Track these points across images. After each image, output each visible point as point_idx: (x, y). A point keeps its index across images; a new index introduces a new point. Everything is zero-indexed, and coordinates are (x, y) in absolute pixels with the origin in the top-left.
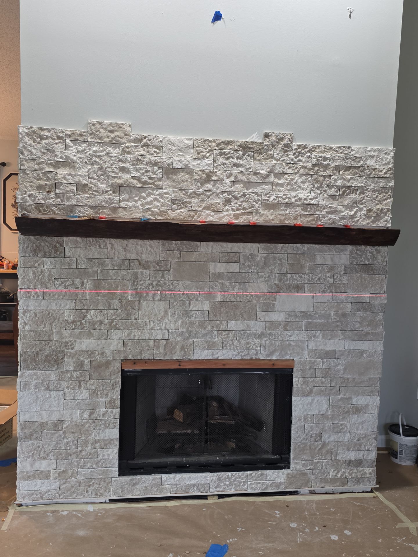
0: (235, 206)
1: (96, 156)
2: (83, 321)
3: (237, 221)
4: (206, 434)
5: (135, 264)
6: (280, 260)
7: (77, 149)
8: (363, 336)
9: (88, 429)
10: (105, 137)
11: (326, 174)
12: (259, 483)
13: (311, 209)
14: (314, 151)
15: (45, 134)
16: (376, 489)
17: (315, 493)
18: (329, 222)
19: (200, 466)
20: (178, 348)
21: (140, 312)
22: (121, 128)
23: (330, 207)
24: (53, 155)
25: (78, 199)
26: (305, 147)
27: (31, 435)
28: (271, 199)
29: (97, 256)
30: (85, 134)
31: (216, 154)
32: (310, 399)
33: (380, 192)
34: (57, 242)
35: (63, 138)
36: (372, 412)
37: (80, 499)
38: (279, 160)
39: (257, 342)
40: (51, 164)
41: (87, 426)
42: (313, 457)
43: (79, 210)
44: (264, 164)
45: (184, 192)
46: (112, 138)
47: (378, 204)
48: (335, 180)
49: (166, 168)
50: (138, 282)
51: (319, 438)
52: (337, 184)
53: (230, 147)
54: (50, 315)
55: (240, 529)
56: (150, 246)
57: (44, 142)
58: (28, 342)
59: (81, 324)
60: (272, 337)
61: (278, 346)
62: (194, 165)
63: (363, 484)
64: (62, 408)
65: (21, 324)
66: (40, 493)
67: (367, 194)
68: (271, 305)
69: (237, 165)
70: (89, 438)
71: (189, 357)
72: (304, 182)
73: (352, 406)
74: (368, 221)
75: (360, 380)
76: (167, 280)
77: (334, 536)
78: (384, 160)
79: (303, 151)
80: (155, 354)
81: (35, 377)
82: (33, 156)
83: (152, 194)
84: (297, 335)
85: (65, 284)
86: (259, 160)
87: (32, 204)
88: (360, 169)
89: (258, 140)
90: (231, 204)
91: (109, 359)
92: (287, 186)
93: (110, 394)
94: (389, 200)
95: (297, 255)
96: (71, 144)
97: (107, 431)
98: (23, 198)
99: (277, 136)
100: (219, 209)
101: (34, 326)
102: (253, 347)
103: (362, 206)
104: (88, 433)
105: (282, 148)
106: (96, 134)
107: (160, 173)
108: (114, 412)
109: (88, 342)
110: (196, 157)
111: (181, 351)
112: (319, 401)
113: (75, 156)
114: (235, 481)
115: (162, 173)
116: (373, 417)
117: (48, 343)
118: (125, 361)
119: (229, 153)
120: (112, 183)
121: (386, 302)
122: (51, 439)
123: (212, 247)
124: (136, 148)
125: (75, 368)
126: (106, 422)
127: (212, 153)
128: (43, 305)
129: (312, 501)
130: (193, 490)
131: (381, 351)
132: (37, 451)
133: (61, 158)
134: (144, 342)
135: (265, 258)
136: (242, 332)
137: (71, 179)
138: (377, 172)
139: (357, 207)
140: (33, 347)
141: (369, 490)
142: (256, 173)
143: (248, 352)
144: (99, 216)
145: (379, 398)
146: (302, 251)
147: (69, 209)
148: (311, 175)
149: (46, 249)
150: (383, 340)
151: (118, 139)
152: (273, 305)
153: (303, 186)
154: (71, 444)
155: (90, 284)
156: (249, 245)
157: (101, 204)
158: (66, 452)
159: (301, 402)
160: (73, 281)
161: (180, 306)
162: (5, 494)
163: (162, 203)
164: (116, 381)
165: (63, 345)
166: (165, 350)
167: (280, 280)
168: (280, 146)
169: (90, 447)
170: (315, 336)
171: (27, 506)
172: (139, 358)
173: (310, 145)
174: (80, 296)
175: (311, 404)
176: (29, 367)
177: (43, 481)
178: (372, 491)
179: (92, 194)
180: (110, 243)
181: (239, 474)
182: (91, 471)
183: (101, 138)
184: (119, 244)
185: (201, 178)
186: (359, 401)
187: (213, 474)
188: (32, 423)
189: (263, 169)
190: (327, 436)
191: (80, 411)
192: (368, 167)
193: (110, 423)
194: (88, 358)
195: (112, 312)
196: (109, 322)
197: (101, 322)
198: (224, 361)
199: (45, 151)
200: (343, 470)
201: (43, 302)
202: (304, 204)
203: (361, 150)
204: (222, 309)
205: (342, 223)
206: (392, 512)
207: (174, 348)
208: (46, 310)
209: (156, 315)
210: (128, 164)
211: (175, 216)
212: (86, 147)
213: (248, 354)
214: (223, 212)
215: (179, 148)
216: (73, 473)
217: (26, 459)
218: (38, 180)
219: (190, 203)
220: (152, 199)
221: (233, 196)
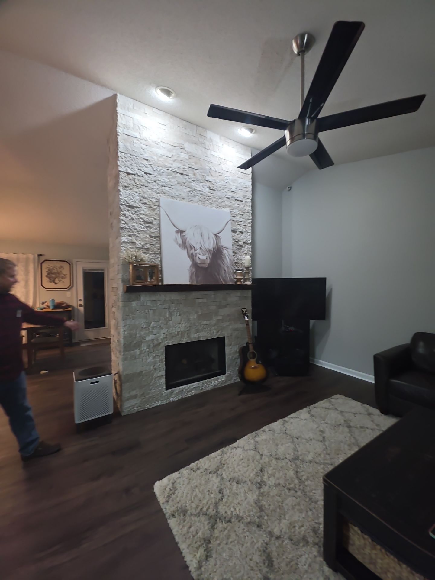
2: (149, 327)
5: (169, 302)
6: (219, 297)
19: (195, 380)
27: (129, 380)
29: (154, 299)
34: (138, 295)
41: (152, 372)
50: (170, 309)
54: (136, 326)
59: (148, 328)
60: (218, 325)
70: (153, 376)
76: (181, 307)
81: (130, 354)
84: (226, 324)
91: (160, 342)
93: (161, 356)
97: (160, 372)
101: (129, 332)
106: (153, 250)
108: (163, 364)
112: (233, 348)
117: (135, 338)
125: (147, 348)
132: (131, 387)
135: (214, 296)
140: (129, 341)
146: (226, 293)
149: (134, 298)
152: (218, 313)
159: (229, 348)
160: (145, 311)
161: (186, 317)
164: (163, 351)
165: (141, 338)
167: (220, 304)
170: (231, 323)
174: (148, 317)
177: (134, 400)
181: (209, 380)
182: (155, 391)
183: (155, 252)
191: (149, 366)
193: (161, 369)
194: (152, 342)
195: (160, 322)
196: (159, 326)
209: (177, 322)
212: (149, 255)
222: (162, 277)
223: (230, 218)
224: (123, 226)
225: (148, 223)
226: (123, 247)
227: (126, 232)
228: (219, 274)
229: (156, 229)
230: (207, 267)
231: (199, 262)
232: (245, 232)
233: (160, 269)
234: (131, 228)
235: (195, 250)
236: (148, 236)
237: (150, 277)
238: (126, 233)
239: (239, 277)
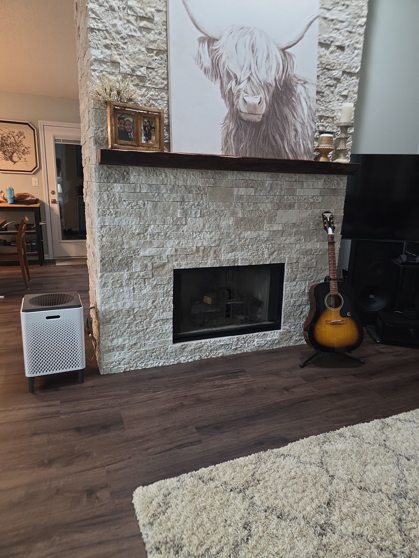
1: (153, 100)
2: (145, 234)
5: (182, 189)
6: (281, 185)
9: (152, 312)
10: (160, 83)
12: (263, 340)
19: (225, 333)
20: (213, 252)
21: (186, 226)
27: (110, 320)
29: (154, 182)
32: (295, 282)
34: (124, 171)
42: (295, 321)
46: (165, 85)
50: (184, 203)
51: (300, 308)
52: (319, 130)
54: (121, 230)
56: (193, 175)
58: (105, 251)
59: (144, 236)
60: (273, 241)
61: (277, 248)
64: (133, 298)
65: (99, 236)
66: (118, 361)
70: (152, 319)
71: (220, 258)
75: (325, 269)
76: (205, 201)
80: (197, 257)
81: (111, 277)
84: (289, 239)
85: (132, 205)
88: (334, 118)
91: (165, 261)
93: (166, 287)
95: (292, 182)
97: (165, 313)
98: (96, 133)
101: (109, 238)
102: (261, 249)
104: (151, 315)
108: (169, 299)
109: (150, 249)
111: (214, 254)
112: (300, 284)
114: (248, 340)
117: (121, 251)
122: (125, 322)
123: (236, 175)
125: (142, 269)
126: (163, 307)
128: (116, 221)
130: (221, 349)
131: (339, 248)
132: (115, 331)
134: (189, 248)
135: (271, 184)
136: (254, 239)
140: (110, 254)
143: (258, 253)
146: (295, 178)
149: (116, 176)
150: (341, 241)
152: (275, 219)
154: (139, 325)
155: (149, 206)
156: (261, 174)
158: (136, 331)
159: (289, 285)
160: (137, 202)
161: (214, 221)
164: (170, 278)
165: (132, 252)
166: (203, 253)
167: (280, 201)
169: (152, 326)
170: (300, 240)
174: (143, 214)
175: (295, 286)
176: (107, 270)
177: (120, 352)
180: (164, 172)
181: (250, 335)
182: (154, 342)
183: (156, 84)
184: (170, 172)
187: (234, 337)
188: (111, 311)
191: (145, 301)
192: (339, 118)
193: (166, 307)
194: (150, 261)
195: (166, 226)
196: (164, 234)
197: (158, 234)
201: (116, 219)
203: (335, 104)
204: (242, 223)
207: (210, 251)
208: (118, 225)
209: (197, 228)
212: (145, 91)
216: (141, 345)
217: (108, 338)
222: (169, 139)
223: (318, 11)
224: (93, 24)
225: (143, 18)
226: (94, 70)
227: (101, 38)
228: (282, 139)
229: (160, 34)
230: (259, 120)
231: (243, 108)
232: (348, 46)
233: (166, 121)
234: (110, 29)
235: (238, 83)
236: (144, 49)
237: (145, 135)
238: (100, 40)
239: (324, 146)
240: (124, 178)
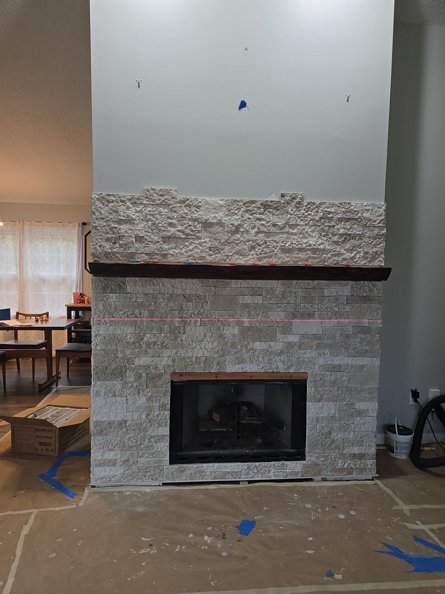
0: (258, 252)
1: (150, 215)
3: (260, 263)
4: (238, 432)
5: (180, 298)
6: (295, 293)
7: (135, 209)
8: (363, 354)
9: (146, 427)
10: (157, 200)
11: (331, 225)
12: (281, 471)
13: (319, 253)
14: (320, 207)
15: (111, 199)
16: (376, 478)
17: (326, 480)
18: (334, 262)
19: (233, 458)
20: (215, 363)
21: (185, 335)
22: (169, 193)
23: (334, 251)
24: (117, 215)
25: (136, 248)
26: (314, 204)
27: (102, 431)
28: (287, 245)
29: (151, 292)
30: (141, 198)
31: (243, 211)
32: (321, 404)
33: (375, 238)
34: (121, 282)
35: (125, 201)
36: (372, 415)
37: (139, 482)
38: (293, 214)
39: (277, 359)
40: (115, 221)
41: (144, 425)
42: (324, 451)
43: (138, 256)
44: (281, 218)
45: (218, 241)
46: (162, 201)
47: (373, 248)
48: (338, 229)
49: (204, 222)
50: (183, 311)
51: (329, 436)
52: (340, 233)
53: (254, 205)
54: (116, 338)
55: (266, 508)
56: (193, 283)
57: (110, 204)
58: (99, 359)
59: (140, 344)
60: (289, 354)
61: (295, 361)
62: (226, 220)
63: (365, 473)
64: (126, 410)
65: (93, 345)
66: (109, 477)
67: (364, 240)
68: (289, 329)
69: (258, 219)
70: (147, 434)
71: (224, 371)
72: (312, 232)
73: (355, 410)
74: (365, 262)
75: (362, 389)
76: (206, 310)
77: (342, 515)
78: (378, 212)
79: (312, 207)
80: (197, 368)
81: (104, 386)
82: (102, 216)
83: (194, 243)
84: (310, 353)
85: (127, 314)
86: (277, 215)
87: (102, 253)
88: (358, 220)
89: (276, 199)
90: (255, 250)
91: (161, 372)
92: (299, 235)
93: (162, 399)
94: (382, 245)
95: (309, 289)
96: (131, 206)
97: (160, 428)
98: (95, 248)
99: (291, 196)
100: (246, 254)
102: (274, 363)
103: (360, 250)
104: (145, 430)
105: (295, 205)
106: (150, 197)
107: (199, 227)
108: (165, 414)
109: (145, 359)
110: (228, 214)
111: (217, 366)
112: (328, 406)
113: (134, 215)
114: (261, 469)
115: (201, 227)
116: (372, 419)
117: (115, 360)
118: (174, 374)
119: (253, 210)
120: (163, 235)
121: (381, 326)
122: (117, 435)
123: (241, 283)
124: (181, 208)
125: (135, 379)
126: (159, 422)
127: (240, 210)
128: (110, 330)
129: (324, 487)
130: (228, 477)
131: (378, 365)
132: (106, 444)
133: (124, 216)
134: (188, 358)
135: (283, 291)
136: (265, 351)
137: (131, 233)
138: (372, 223)
139: (356, 250)
141: (371, 478)
142: (274, 225)
143: (271, 366)
144: (152, 261)
145: (377, 404)
146: (313, 285)
147: (130, 256)
148: (319, 225)
149: (112, 287)
150: (380, 357)
151: (167, 201)
152: (290, 329)
153: (312, 235)
154: (132, 439)
155: (146, 314)
156: (270, 281)
157: (154, 252)
158: (128, 445)
159: (314, 406)
160: (133, 311)
161: (216, 330)
162: (82, 478)
163: (201, 250)
164: (166, 390)
165: (126, 361)
166: (204, 365)
167: (295, 310)
168: (293, 203)
169: (147, 442)
170: (324, 354)
171: (99, 487)
172: (184, 371)
173: (318, 202)
174: (138, 323)
175: (322, 408)
176: (100, 378)
177: (111, 468)
178: (372, 480)
179: (147, 244)
180: (161, 282)
181: (264, 464)
182: (148, 461)
183: (154, 201)
184: (168, 282)
185: (231, 230)
186: (361, 406)
187: (244, 463)
188: (102, 422)
189: (280, 222)
190: (335, 434)
191: (139, 413)
192: (364, 218)
193: (162, 422)
194: (145, 371)
195: (163, 335)
196: (161, 343)
197: (155, 343)
198: (251, 373)
199: (112, 212)
200: (349, 462)
201: (111, 328)
202: (313, 248)
203: (359, 205)
204: (249, 333)
205: (345, 263)
206: (389, 496)
207: (212, 363)
208: (113, 334)
209: (197, 337)
210: (175, 220)
211: (211, 260)
212: (142, 208)
213: (270, 368)
214: (249, 256)
215: (214, 207)
216: (134, 462)
217: (98, 451)
218: (106, 234)
219: (223, 249)
220: (193, 247)
221: (256, 243)
240: (121, 289)
